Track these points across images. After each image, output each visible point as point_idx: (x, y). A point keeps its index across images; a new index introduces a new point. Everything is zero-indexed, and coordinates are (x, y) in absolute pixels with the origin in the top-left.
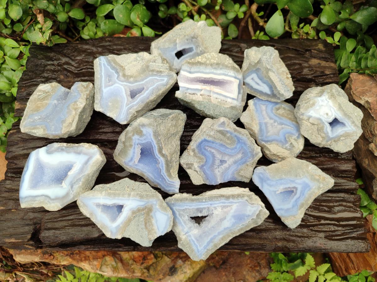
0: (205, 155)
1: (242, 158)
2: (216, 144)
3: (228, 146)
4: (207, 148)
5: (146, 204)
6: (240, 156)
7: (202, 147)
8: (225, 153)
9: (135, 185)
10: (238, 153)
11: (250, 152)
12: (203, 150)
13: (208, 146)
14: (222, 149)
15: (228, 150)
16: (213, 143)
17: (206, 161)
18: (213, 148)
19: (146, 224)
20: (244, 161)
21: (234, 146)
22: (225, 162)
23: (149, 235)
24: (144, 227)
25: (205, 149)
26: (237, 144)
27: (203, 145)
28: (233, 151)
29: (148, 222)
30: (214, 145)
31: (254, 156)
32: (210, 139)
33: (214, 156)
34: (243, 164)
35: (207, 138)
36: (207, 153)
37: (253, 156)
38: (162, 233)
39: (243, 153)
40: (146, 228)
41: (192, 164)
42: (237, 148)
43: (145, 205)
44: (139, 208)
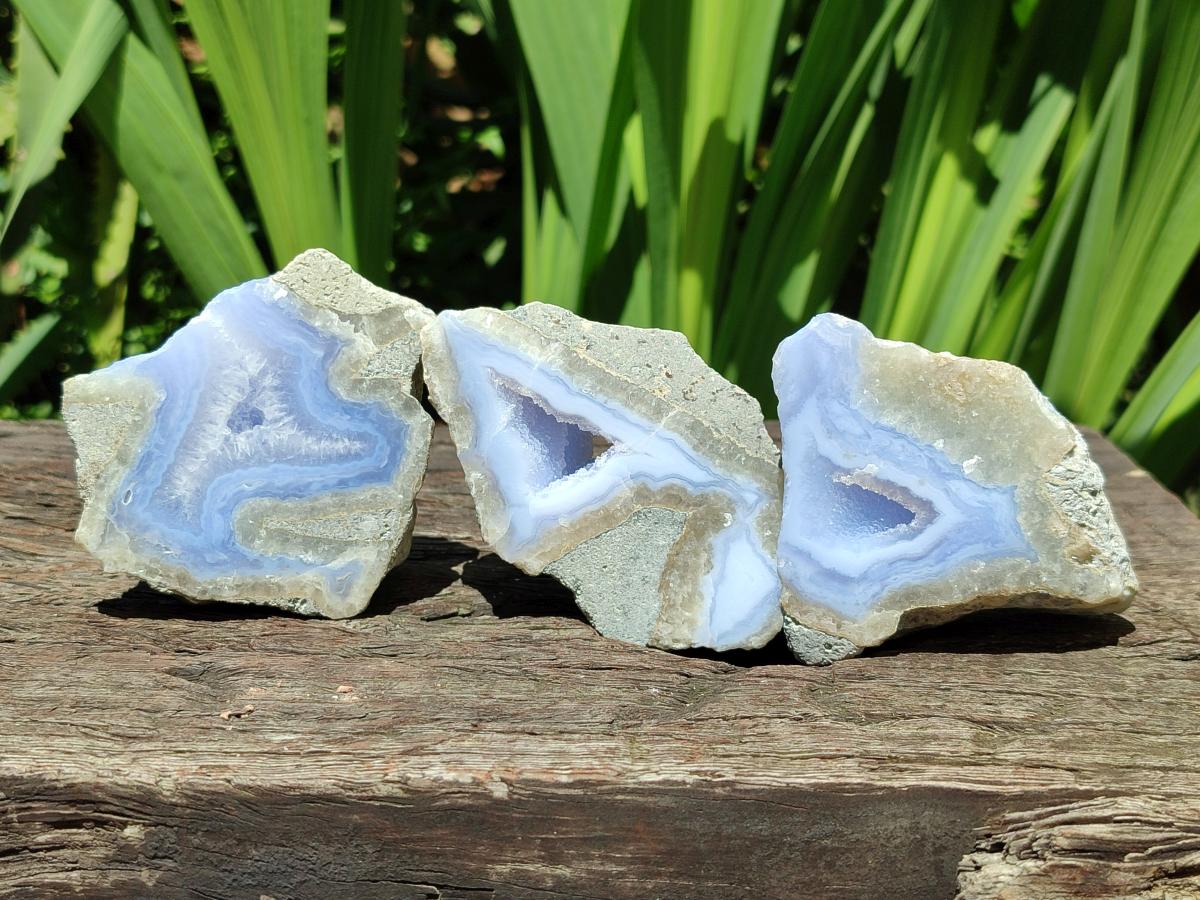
0: (349, 409)
1: (168, 478)
2: (325, 487)
3: (267, 502)
4: (357, 445)
5: (711, 484)
6: (184, 486)
7: (382, 442)
8: (262, 462)
9: (701, 382)
10: (199, 494)
11: (146, 529)
12: (367, 428)
13: (357, 456)
14: (286, 476)
15: (257, 484)
16: (343, 483)
17: (327, 385)
18: (329, 459)
19: (670, 566)
20: (148, 473)
21: (237, 514)
22: (235, 425)
23: (659, 619)
24: (656, 576)
25: (361, 437)
26: (232, 533)
27: (381, 449)
28: (229, 491)
29: (681, 565)
30: (333, 473)
31: (118, 518)
32: (365, 493)
33: (305, 424)
34: (147, 458)
35: (376, 489)
36: (343, 422)
37: (118, 515)
38: (720, 638)
39: (178, 505)
40: (663, 586)
41: (381, 339)
42: (217, 516)
43: (703, 485)
44: (672, 487)
